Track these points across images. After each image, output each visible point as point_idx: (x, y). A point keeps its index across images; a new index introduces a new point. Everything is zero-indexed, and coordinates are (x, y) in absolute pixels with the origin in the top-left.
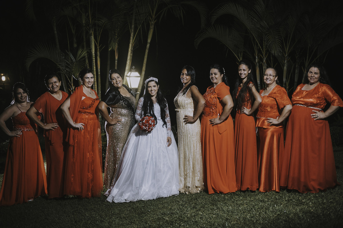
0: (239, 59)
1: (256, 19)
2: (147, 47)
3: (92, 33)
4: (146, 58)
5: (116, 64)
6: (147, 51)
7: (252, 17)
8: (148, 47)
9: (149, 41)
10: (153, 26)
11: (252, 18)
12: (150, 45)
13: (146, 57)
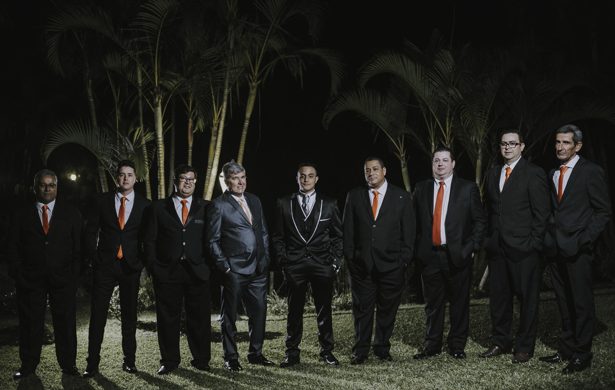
0: (398, 147)
1: (436, 82)
2: (245, 126)
3: (158, 102)
4: (244, 145)
5: (190, 154)
6: (245, 133)
7: (430, 79)
8: (247, 126)
9: (248, 115)
10: (255, 90)
11: (429, 81)
12: (250, 123)
13: (243, 143)
